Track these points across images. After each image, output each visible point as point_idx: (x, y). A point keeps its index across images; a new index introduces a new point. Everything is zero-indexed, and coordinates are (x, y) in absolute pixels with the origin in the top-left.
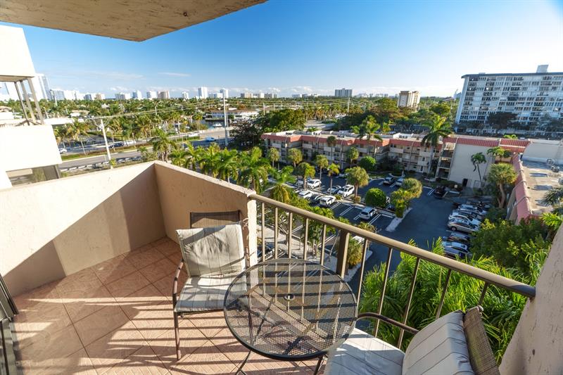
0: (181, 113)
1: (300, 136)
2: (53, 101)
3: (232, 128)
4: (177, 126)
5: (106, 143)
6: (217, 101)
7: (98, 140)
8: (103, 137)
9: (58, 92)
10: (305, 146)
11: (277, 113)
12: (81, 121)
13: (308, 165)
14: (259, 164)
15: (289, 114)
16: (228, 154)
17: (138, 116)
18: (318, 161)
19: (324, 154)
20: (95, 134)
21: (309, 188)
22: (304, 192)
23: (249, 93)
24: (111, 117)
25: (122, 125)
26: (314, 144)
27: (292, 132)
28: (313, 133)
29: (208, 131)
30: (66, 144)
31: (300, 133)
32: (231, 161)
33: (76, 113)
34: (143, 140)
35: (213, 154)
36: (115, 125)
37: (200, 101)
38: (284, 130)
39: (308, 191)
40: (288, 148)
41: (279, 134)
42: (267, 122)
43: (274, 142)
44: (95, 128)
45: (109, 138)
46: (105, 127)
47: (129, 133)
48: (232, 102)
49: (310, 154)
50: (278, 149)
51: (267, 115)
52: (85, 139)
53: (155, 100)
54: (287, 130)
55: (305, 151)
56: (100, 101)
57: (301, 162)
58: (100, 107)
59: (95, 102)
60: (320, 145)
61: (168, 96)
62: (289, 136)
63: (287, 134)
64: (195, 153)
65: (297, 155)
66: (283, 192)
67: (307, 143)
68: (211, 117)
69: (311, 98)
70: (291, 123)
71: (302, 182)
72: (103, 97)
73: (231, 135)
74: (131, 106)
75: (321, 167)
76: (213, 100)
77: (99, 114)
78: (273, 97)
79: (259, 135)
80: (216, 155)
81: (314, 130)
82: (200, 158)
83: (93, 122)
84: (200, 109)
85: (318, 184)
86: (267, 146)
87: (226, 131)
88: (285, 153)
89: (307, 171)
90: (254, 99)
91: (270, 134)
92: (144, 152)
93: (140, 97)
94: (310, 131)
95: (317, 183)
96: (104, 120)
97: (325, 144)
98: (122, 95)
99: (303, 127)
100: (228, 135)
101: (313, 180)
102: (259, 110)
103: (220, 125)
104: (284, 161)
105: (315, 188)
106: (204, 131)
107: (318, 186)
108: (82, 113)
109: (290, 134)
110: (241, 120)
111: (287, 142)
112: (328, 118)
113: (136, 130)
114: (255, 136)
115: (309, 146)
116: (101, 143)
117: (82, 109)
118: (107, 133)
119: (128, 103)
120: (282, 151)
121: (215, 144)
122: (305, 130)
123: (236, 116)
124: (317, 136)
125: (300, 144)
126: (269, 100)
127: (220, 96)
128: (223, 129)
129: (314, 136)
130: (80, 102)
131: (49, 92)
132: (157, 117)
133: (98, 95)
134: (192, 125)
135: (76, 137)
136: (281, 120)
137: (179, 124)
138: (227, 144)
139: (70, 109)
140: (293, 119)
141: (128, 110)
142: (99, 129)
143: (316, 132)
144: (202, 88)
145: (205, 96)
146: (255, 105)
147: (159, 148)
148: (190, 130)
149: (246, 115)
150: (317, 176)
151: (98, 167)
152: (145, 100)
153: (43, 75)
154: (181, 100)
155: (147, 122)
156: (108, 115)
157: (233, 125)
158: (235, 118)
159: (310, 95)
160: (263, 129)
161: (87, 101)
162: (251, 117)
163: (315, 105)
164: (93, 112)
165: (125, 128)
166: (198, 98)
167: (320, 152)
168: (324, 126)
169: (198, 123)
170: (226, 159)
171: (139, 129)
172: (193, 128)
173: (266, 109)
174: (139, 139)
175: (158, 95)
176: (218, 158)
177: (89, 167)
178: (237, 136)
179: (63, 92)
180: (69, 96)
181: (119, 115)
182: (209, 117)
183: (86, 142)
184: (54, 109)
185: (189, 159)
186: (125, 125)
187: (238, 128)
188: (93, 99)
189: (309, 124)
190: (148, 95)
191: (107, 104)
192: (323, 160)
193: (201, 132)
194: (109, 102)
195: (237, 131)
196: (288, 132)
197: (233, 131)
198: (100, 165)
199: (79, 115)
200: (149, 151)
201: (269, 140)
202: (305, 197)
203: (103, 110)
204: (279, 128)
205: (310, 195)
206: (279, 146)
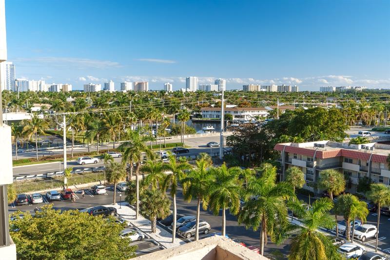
0: (161, 109)
1: (339, 149)
2: (16, 93)
3: (229, 133)
4: (154, 128)
5: (65, 146)
6: (210, 95)
7: (55, 142)
8: (62, 138)
9: (23, 82)
10: (347, 166)
11: (300, 114)
12: (41, 116)
13: (354, 199)
14: (274, 192)
15: (320, 115)
16: (227, 173)
17: (107, 113)
18: (374, 194)
19: (381, 181)
20: (53, 134)
21: (356, 238)
22: (349, 246)
23: (256, 85)
24: (75, 113)
25: (86, 124)
26: (364, 164)
27: (324, 142)
28: (360, 146)
29: (196, 136)
30: (19, 145)
31: (338, 146)
32: (231, 183)
33: (36, 108)
34: (109, 145)
35: (205, 170)
36: (78, 123)
37: (188, 94)
38: (311, 140)
39: (355, 244)
40: (317, 167)
41: (302, 145)
42: (285, 126)
43: (295, 157)
44: (55, 127)
45: (69, 140)
46: (68, 126)
47: (93, 134)
48: (231, 96)
49: (355, 181)
50: (301, 168)
51: (282, 116)
52: (40, 139)
53: (130, 93)
54: (316, 140)
55: (348, 174)
56: (66, 93)
57: (342, 193)
58: (64, 100)
59: (60, 94)
60: (375, 166)
61: (147, 88)
62: (320, 149)
63: (316, 145)
64: (178, 168)
65: (336, 181)
66: (316, 244)
67: (351, 162)
68: (200, 116)
69: (351, 92)
70: (322, 129)
71: (343, 228)
72: (70, 88)
73: (228, 144)
74: (100, 100)
75: (380, 205)
76: (204, 94)
77: (62, 109)
78: (290, 90)
79: (271, 146)
80: (209, 173)
81: (362, 141)
82: (185, 176)
83: (54, 119)
84: (187, 105)
85: (372, 234)
86: (283, 162)
87: (222, 137)
88: (313, 177)
89: (354, 210)
90: (262, 92)
91: (288, 144)
92: (109, 162)
93: (112, 89)
94: (354, 142)
95: (371, 231)
96: (67, 116)
97: (383, 166)
98: (92, 86)
99: (343, 136)
100: (225, 142)
101: (364, 226)
102: (269, 108)
103: (212, 128)
104: (311, 189)
105: (367, 240)
106: (190, 136)
107: (373, 238)
108: (43, 107)
109: (321, 146)
110: (242, 122)
111: (316, 159)
112: (382, 122)
113: (103, 131)
114: (265, 147)
115: (354, 167)
116: (58, 145)
117: (44, 102)
118: (68, 133)
119: (98, 96)
120: (308, 172)
121: (206, 155)
122: (347, 141)
123: (236, 117)
124: (369, 152)
125: (338, 162)
126: (285, 94)
127: (214, 88)
128: (218, 134)
129: (363, 151)
130: (44, 94)
131: (13, 82)
132: (131, 115)
133: (64, 86)
134: (174, 126)
135: (31, 137)
136: (307, 125)
137: (158, 125)
138: (221, 155)
139: (32, 102)
140: (326, 123)
141: (96, 105)
142: (59, 128)
143: (366, 145)
144: (191, 78)
145: (194, 88)
146: (264, 102)
147: (131, 157)
148: (171, 134)
149: (249, 115)
150: (371, 219)
151: (50, 178)
152: (118, 93)
153: (11, 63)
154: (162, 93)
155: (118, 121)
156: (72, 111)
157: (231, 129)
158: (234, 119)
159: (348, 88)
160: (278, 136)
161: (52, 93)
162: (257, 118)
163: (359, 102)
164: (55, 107)
165: (90, 128)
166: (184, 90)
167: (373, 178)
168: (377, 136)
169: (183, 124)
170: (222, 180)
171: (107, 129)
172: (175, 131)
173: (281, 107)
174: (105, 143)
175: (134, 86)
176: (212, 178)
177: (40, 176)
178: (238, 145)
179: (28, 82)
180: (33, 87)
181: (84, 111)
182: (197, 116)
183: (41, 144)
184: (15, 102)
185: (169, 176)
186: (91, 124)
187: (239, 134)
188: (59, 91)
189: (352, 131)
190: (123, 86)
191: (73, 97)
192: (383, 193)
193: (185, 137)
194: (75, 94)
195: (237, 138)
196: (318, 142)
197: (231, 138)
198: (52, 175)
199: (39, 109)
200: (116, 161)
201: (287, 154)
202: (351, 254)
203: (67, 104)
204: (303, 136)
205: (359, 253)
206: (303, 164)
